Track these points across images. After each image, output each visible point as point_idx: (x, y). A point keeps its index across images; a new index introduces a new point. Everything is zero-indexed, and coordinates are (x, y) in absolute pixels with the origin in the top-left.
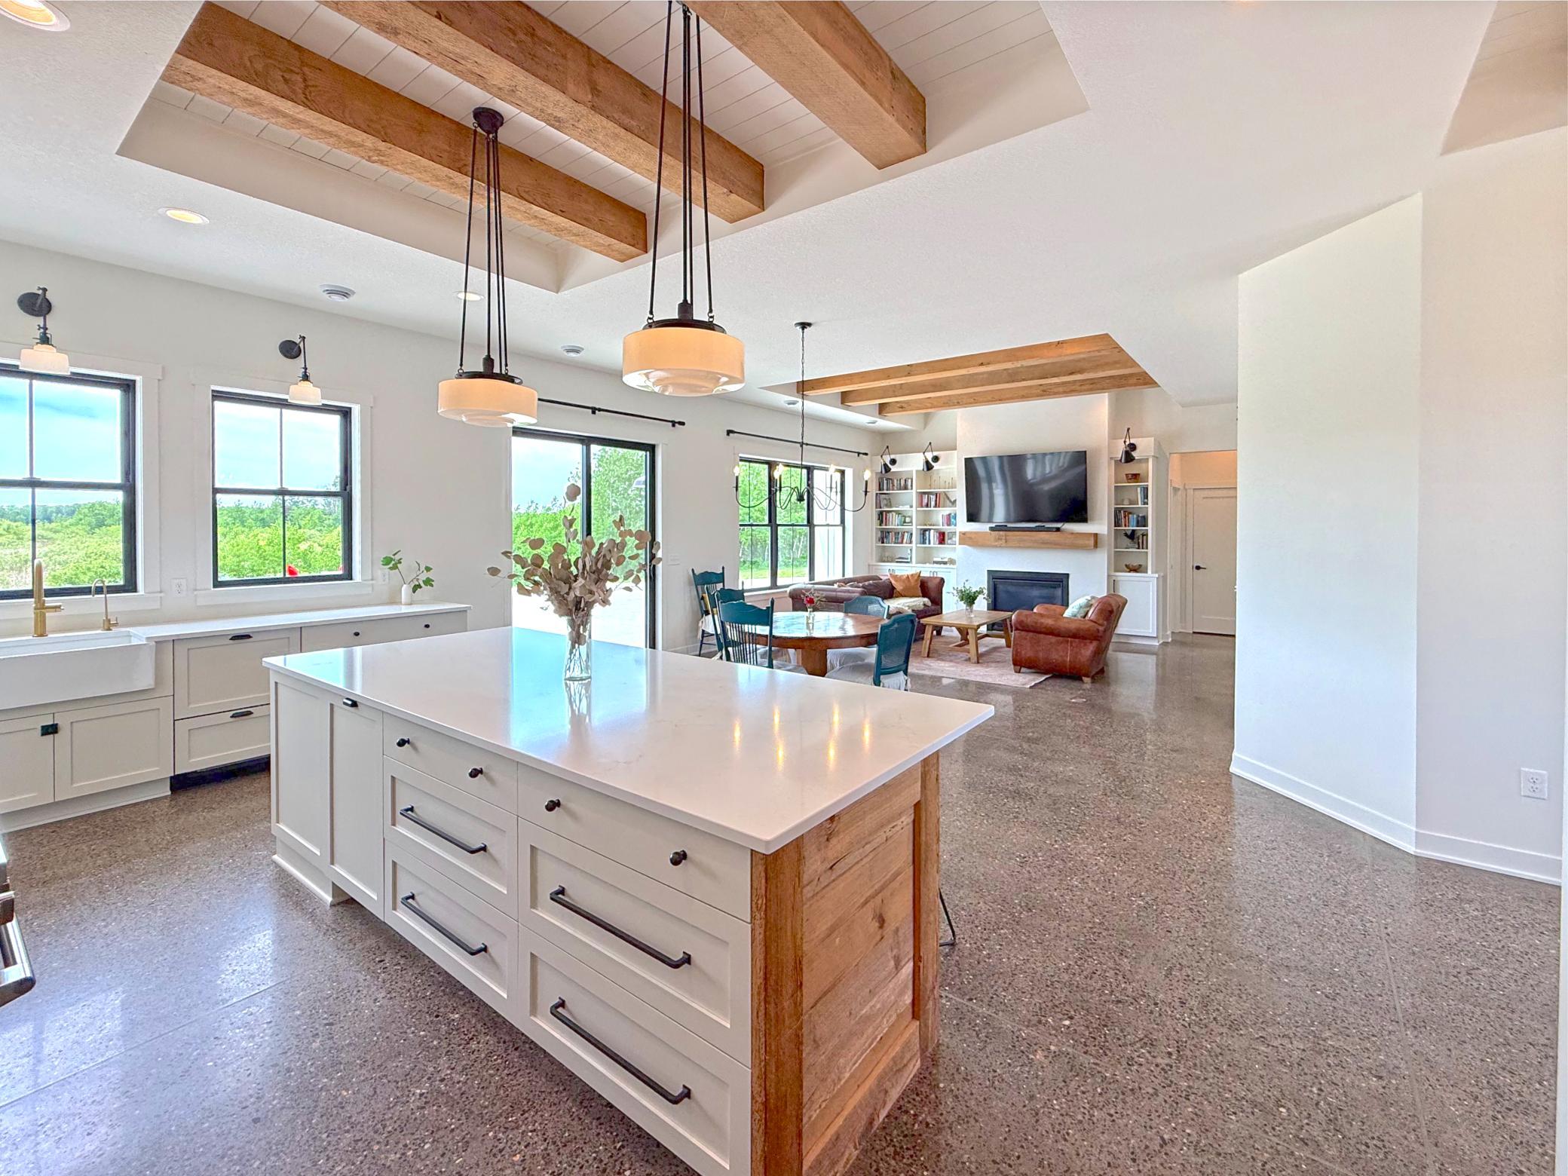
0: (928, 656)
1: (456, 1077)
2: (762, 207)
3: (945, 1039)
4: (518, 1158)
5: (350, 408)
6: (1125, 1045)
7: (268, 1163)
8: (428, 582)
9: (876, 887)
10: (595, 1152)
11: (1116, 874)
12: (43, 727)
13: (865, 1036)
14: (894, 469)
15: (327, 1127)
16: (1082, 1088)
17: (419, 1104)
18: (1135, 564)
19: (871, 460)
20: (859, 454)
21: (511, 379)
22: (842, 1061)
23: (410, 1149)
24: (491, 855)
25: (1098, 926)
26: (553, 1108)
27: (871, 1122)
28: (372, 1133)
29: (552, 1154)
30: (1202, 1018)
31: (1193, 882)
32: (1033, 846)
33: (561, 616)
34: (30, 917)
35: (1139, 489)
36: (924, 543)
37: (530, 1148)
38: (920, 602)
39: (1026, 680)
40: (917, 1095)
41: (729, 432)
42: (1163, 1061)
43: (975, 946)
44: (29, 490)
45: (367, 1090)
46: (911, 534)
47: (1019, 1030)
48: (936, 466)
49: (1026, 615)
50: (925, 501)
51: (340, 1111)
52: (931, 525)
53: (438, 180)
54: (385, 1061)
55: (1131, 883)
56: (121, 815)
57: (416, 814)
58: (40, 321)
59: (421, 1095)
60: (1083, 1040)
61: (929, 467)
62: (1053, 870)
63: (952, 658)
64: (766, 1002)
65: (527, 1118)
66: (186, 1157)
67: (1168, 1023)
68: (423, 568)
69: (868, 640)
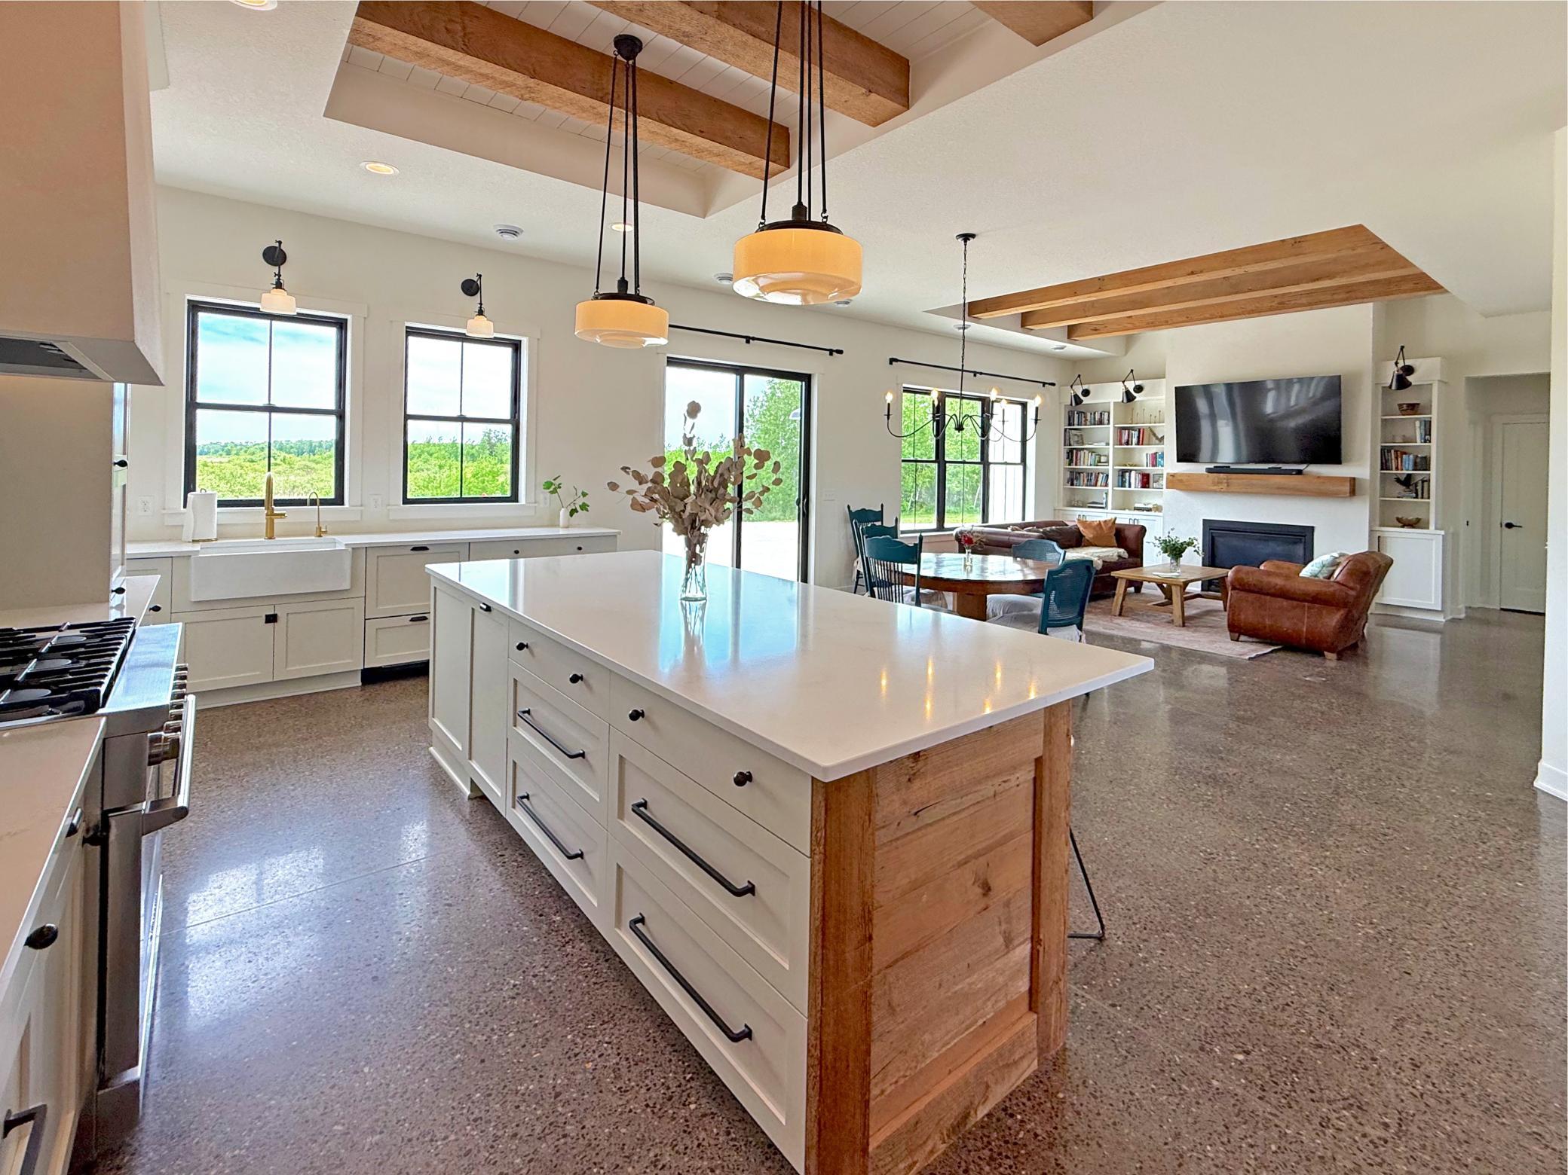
0: (1120, 615)
1: (548, 976)
2: (907, 106)
3: (1073, 1044)
4: (590, 1065)
5: (520, 341)
6: (1321, 1100)
7: (377, 1019)
8: (584, 507)
9: (980, 847)
10: (664, 1078)
11: (1338, 891)
12: (267, 616)
13: (961, 1017)
14: (1086, 400)
15: (430, 997)
16: (1249, 1140)
17: (511, 994)
18: (1412, 517)
19: (1060, 392)
20: (1044, 384)
21: (643, 300)
22: (927, 1037)
23: (495, 1034)
24: (587, 761)
25: (1302, 950)
26: (632, 1024)
27: (966, 1117)
28: (466, 1012)
29: (622, 1070)
30: (1443, 1090)
31: (1455, 917)
32: (1226, 842)
33: (679, 534)
34: (242, 774)
35: (1418, 424)
36: (1123, 485)
37: (603, 1058)
38: (1113, 553)
39: (1246, 650)
40: (1029, 1099)
41: (892, 361)
42: (1376, 1133)
43: (1129, 945)
44: (266, 415)
45: (470, 972)
46: (1107, 476)
47: (1174, 1053)
48: (1139, 397)
49: (1248, 573)
50: (1125, 438)
51: (444, 985)
52: (1131, 466)
53: (584, 112)
54: (489, 947)
55: (1360, 906)
56: (321, 698)
57: (532, 717)
58: (276, 269)
59: (515, 986)
60: (1260, 1082)
61: (1129, 397)
62: (1248, 873)
63: (1152, 618)
64: (823, 947)
65: (605, 1029)
66: (316, 998)
67: (1389, 1086)
68: (579, 494)
69: (1032, 587)
